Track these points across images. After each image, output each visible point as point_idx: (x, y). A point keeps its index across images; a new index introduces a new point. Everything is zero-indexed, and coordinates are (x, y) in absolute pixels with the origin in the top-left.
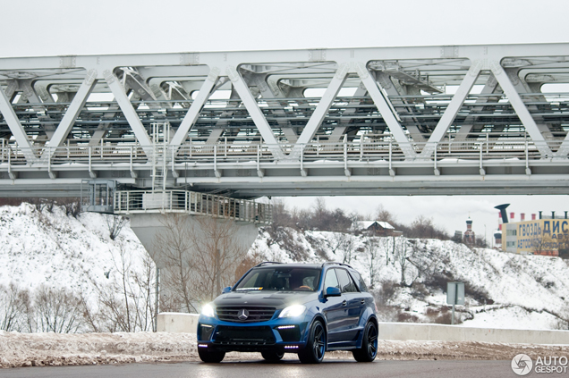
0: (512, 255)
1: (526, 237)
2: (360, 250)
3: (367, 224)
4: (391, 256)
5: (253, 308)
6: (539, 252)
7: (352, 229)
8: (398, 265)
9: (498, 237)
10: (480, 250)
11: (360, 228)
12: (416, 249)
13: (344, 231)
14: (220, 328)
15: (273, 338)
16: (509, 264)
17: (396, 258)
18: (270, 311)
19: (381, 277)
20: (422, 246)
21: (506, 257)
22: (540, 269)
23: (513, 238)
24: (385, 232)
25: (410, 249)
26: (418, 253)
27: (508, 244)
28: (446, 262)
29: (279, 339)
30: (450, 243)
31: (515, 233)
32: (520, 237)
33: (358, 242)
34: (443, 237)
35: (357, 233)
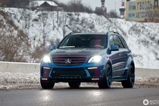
0: (134, 23)
1: (142, 11)
2: (36, 20)
3: (40, 3)
4: (56, 25)
5: (73, 58)
6: (152, 21)
7: (30, 6)
8: (61, 30)
9: (122, 11)
10: (113, 20)
11: (36, 5)
12: (72, 19)
13: (25, 8)
14: (54, 69)
15: (85, 74)
16: (133, 28)
17: (59, 25)
18: (82, 59)
19: (50, 38)
20: (76, 17)
21: (131, 24)
22: (153, 32)
23: (133, 12)
24: (52, 9)
25: (68, 19)
26: (73, 22)
27: (130, 15)
28: (92, 27)
29: (89, 75)
30: (94, 15)
31: (134, 8)
32: (138, 10)
33: (34, 15)
34: (89, 11)
35: (33, 9)
